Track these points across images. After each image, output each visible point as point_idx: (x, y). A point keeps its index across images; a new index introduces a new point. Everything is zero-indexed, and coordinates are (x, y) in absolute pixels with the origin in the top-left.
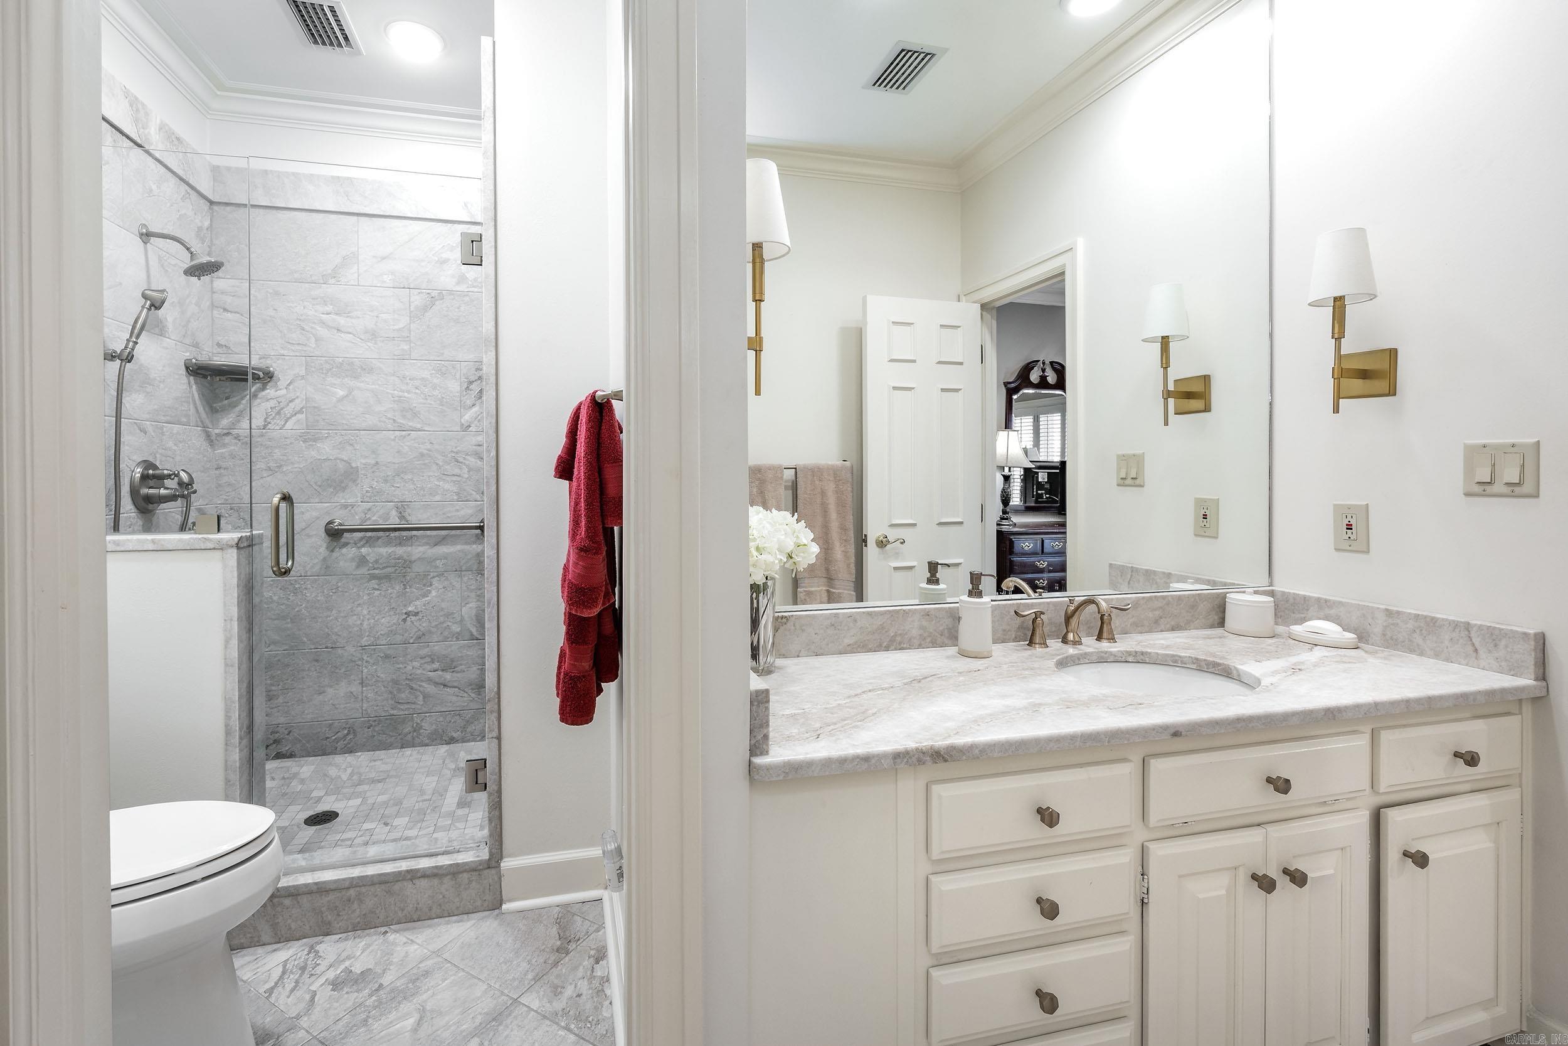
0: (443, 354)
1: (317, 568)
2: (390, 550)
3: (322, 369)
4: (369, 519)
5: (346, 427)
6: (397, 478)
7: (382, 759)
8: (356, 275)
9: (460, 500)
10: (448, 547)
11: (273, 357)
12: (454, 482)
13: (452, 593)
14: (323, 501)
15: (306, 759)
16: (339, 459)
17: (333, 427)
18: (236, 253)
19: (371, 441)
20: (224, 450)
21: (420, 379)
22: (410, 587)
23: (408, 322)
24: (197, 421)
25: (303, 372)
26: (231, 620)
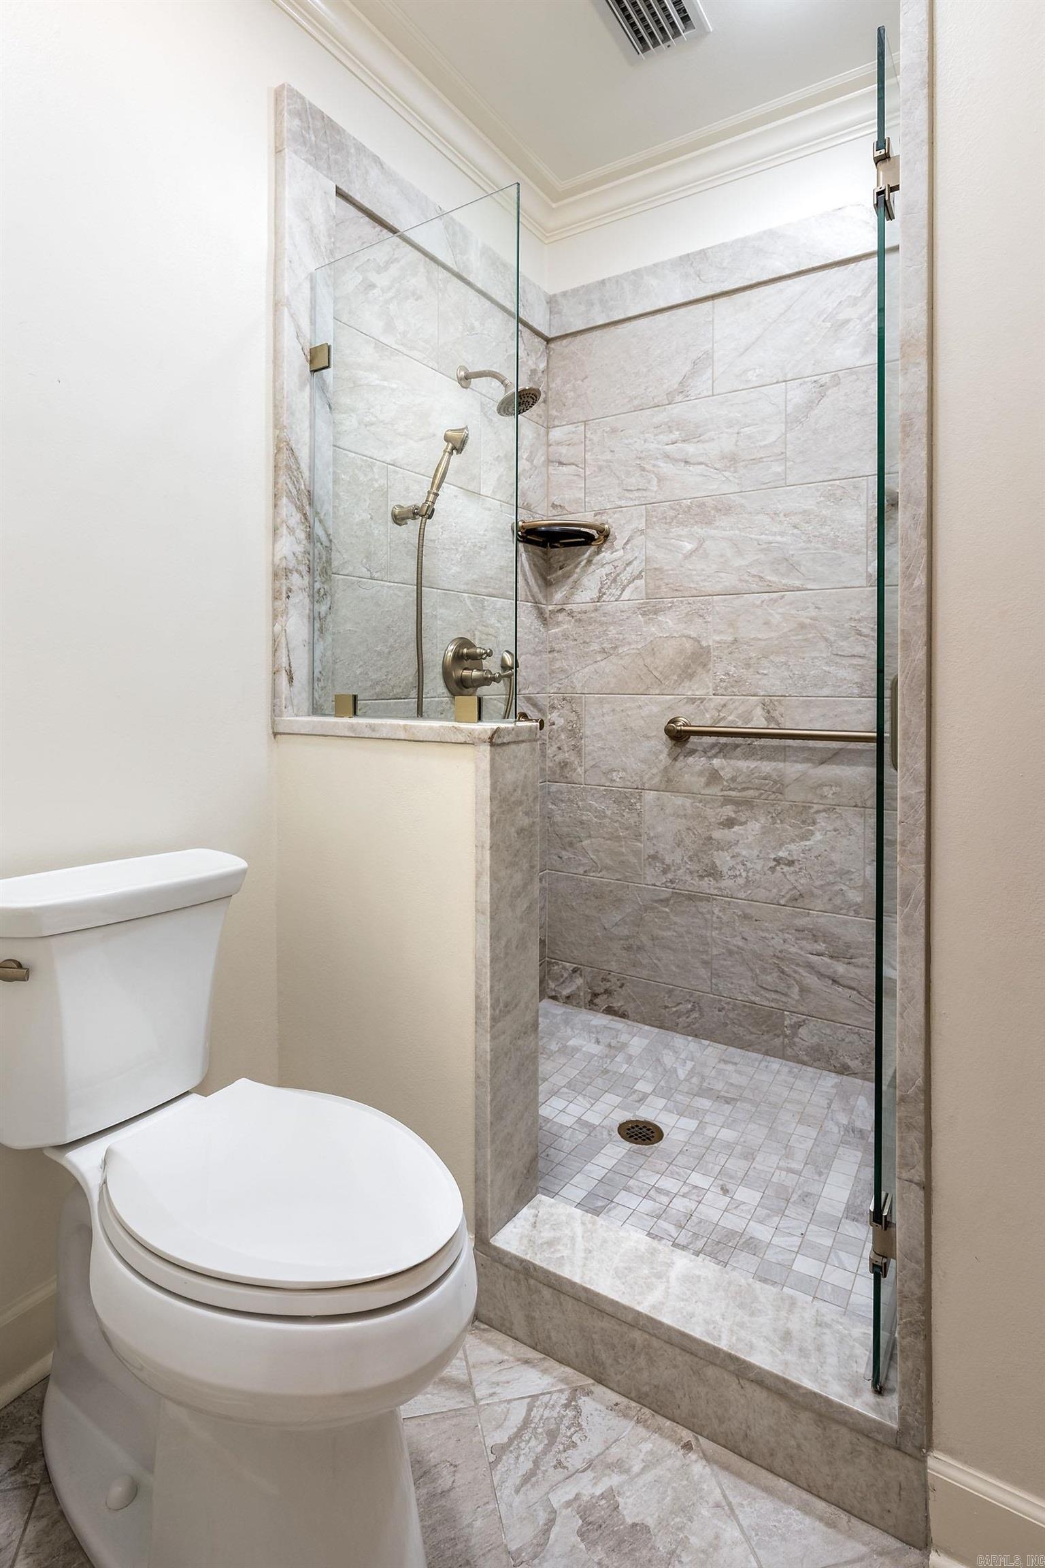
0: (836, 469)
1: (657, 779)
2: (752, 764)
3: (665, 518)
4: (724, 718)
5: (694, 592)
6: (764, 662)
7: (736, 1064)
8: (710, 382)
9: (865, 695)
10: (843, 767)
11: (610, 511)
12: (854, 666)
13: (849, 839)
14: (665, 692)
15: (639, 1025)
16: (685, 637)
17: (677, 594)
18: (572, 393)
19: (728, 609)
20: (557, 630)
21: (800, 513)
22: (782, 822)
23: (784, 431)
24: (526, 595)
25: (642, 526)
26: (483, 847)
